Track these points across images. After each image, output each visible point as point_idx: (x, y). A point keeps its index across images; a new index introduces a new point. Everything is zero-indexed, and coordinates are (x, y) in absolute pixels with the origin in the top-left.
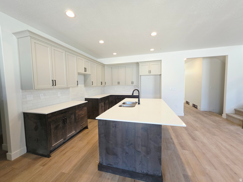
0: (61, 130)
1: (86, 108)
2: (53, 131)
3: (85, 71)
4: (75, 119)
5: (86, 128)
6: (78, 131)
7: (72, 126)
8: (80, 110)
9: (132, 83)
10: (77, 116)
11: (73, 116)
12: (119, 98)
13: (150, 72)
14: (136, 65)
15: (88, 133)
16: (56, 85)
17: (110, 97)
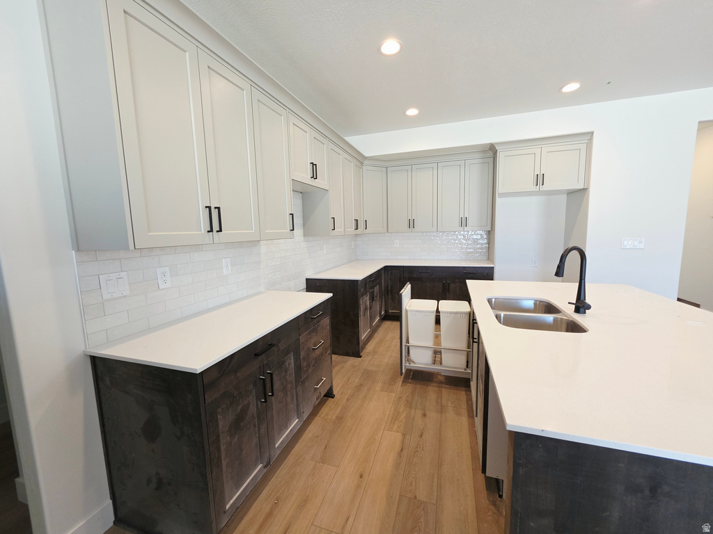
0: (255, 425)
1: (326, 321)
2: (224, 440)
3: (314, 177)
4: (298, 368)
5: (330, 394)
6: (305, 416)
7: (289, 399)
8: (310, 333)
9: (464, 222)
10: (304, 358)
11: (292, 358)
12: (415, 276)
13: (540, 179)
14: (478, 155)
15: (340, 419)
16: (220, 230)
17: (383, 275)
